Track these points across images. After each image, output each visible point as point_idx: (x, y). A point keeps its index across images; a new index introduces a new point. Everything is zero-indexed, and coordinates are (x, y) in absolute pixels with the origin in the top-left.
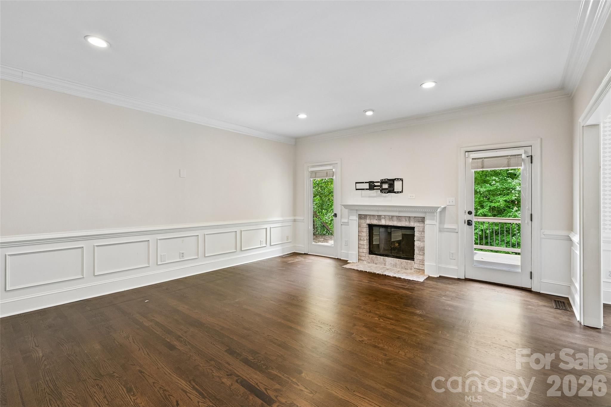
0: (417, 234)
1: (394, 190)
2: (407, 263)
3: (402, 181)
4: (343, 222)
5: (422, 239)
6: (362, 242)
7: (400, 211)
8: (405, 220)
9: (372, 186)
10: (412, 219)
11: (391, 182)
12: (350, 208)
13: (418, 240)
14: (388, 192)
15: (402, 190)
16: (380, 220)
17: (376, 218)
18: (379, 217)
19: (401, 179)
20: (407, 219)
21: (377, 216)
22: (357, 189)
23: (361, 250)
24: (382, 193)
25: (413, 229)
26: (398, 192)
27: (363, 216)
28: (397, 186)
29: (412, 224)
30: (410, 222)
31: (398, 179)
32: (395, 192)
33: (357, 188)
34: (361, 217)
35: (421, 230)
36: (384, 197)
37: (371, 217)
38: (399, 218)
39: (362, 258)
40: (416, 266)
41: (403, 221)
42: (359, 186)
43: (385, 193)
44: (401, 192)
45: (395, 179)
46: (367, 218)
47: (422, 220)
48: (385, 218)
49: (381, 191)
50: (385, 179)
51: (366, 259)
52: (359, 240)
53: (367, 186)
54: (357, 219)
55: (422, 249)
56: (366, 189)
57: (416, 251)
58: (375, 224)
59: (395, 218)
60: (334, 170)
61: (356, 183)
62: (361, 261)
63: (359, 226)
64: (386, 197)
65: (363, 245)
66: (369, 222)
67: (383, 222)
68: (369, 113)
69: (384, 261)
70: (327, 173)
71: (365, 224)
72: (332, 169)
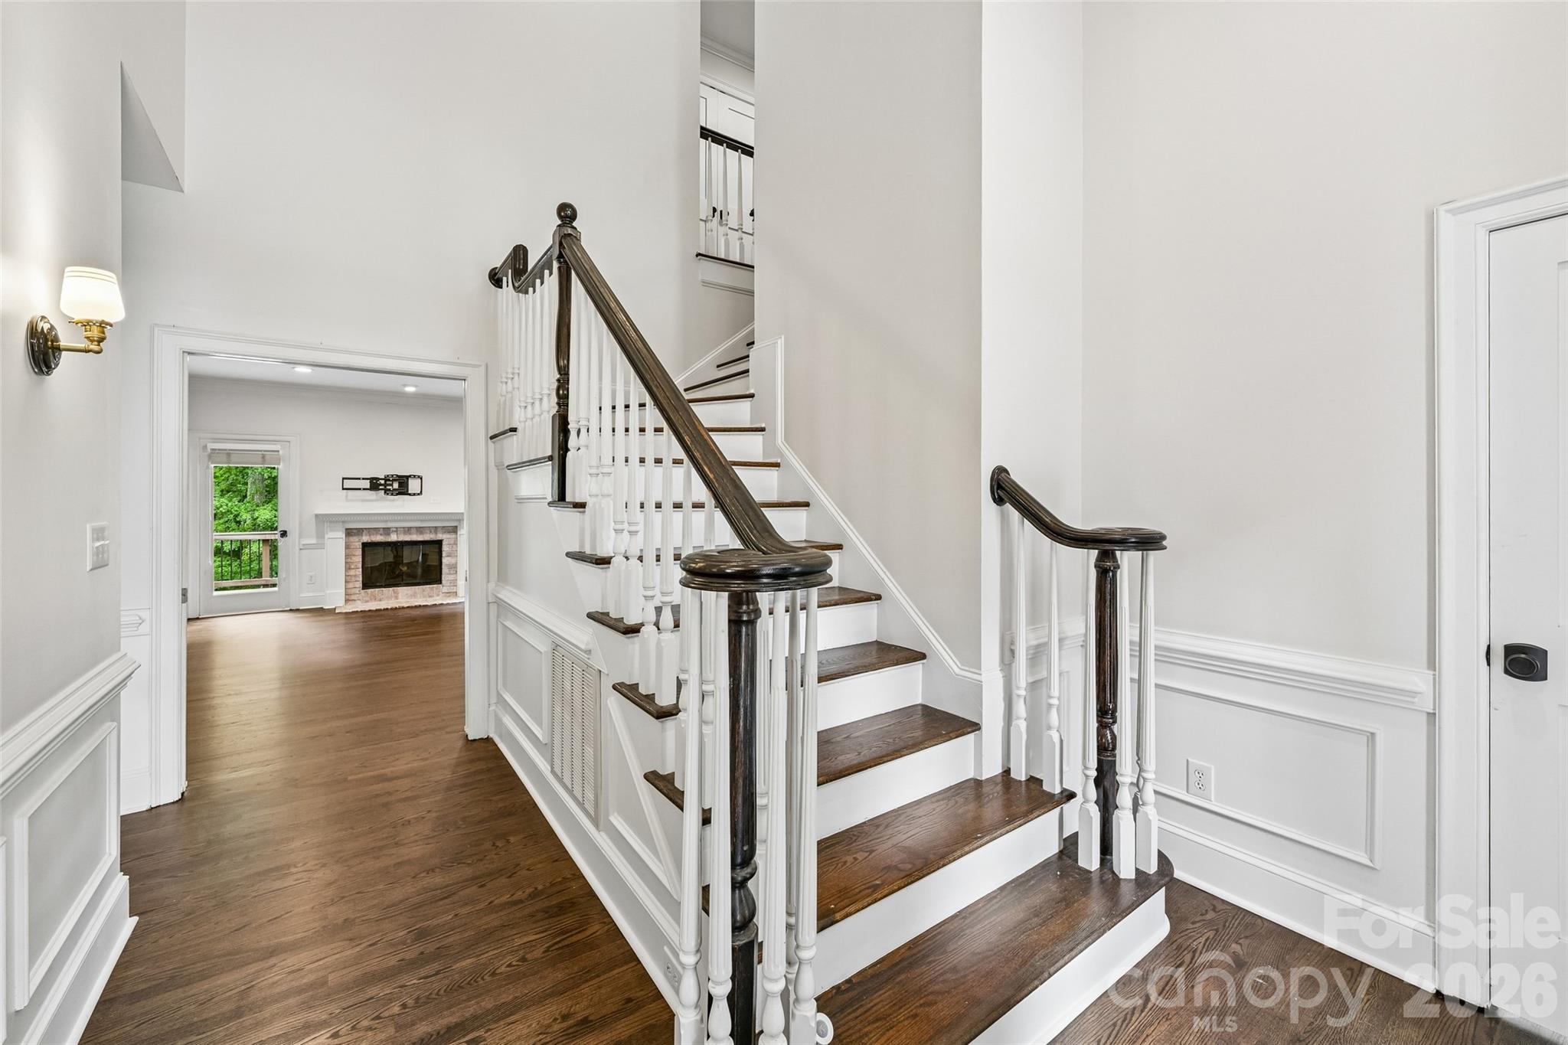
0: (445, 548)
1: (408, 491)
2: (432, 589)
3: (421, 479)
4: (304, 545)
5: (453, 555)
6: (352, 572)
7: (423, 520)
8: (428, 532)
9: (375, 485)
10: (439, 529)
11: (403, 480)
12: (324, 521)
13: (448, 556)
14: (397, 494)
15: (421, 492)
16: (389, 534)
17: (381, 531)
18: (387, 531)
19: (419, 477)
20: (433, 531)
22: (343, 489)
23: (351, 585)
24: (388, 494)
25: (439, 543)
26: (414, 494)
27: (355, 531)
28: (413, 486)
29: (439, 537)
30: (436, 533)
31: (415, 476)
32: (410, 494)
33: (344, 487)
34: (349, 532)
35: (452, 542)
36: (390, 500)
37: (372, 531)
38: (420, 530)
39: (353, 597)
40: (445, 589)
41: (427, 533)
42: (348, 484)
43: (392, 495)
44: (419, 494)
45: (410, 476)
46: (364, 533)
47: (454, 530)
48: (397, 531)
49: (385, 492)
50: (392, 475)
51: (361, 598)
52: (348, 567)
53: (367, 484)
54: (344, 535)
55: (454, 567)
57: (445, 570)
58: (380, 540)
59: (413, 531)
60: (281, 452)
61: (344, 479)
62: (350, 602)
63: (347, 547)
64: (393, 500)
65: (355, 576)
66: (366, 539)
67: (394, 538)
69: (394, 592)
70: (263, 457)
71: (357, 543)
72: (278, 451)
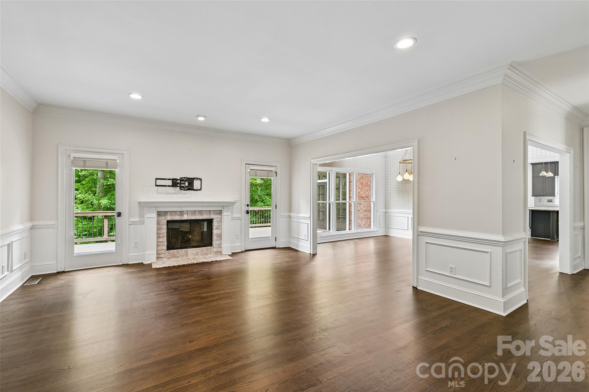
0: (215, 224)
1: (193, 188)
2: (207, 250)
3: (201, 180)
4: (131, 222)
5: (219, 228)
6: (161, 240)
7: (202, 206)
8: (206, 214)
9: (175, 183)
10: (212, 212)
11: (191, 181)
12: (144, 206)
13: (217, 229)
14: (187, 190)
15: (201, 188)
16: (182, 215)
17: (178, 213)
18: (182, 213)
19: (200, 179)
20: (208, 213)
21: (179, 212)
22: (156, 186)
23: (160, 248)
24: (182, 190)
25: (211, 221)
26: (197, 190)
27: (163, 213)
28: (196, 184)
29: (212, 217)
30: (210, 215)
31: (197, 178)
32: (194, 190)
33: (157, 184)
34: (159, 214)
35: (219, 220)
36: (183, 194)
37: (173, 213)
38: (201, 212)
39: (161, 256)
40: (215, 250)
41: (205, 215)
42: (159, 182)
43: (184, 190)
44: (199, 190)
45: (194, 178)
46: (168, 215)
47: (220, 212)
48: (187, 213)
49: (180, 188)
50: (185, 178)
51: (166, 256)
52: (158, 237)
53: (170, 183)
54: (156, 216)
55: (220, 236)
56: (169, 186)
57: (214, 237)
58: (177, 219)
59: (197, 213)
60: (118, 161)
61: (156, 179)
62: (160, 259)
63: (158, 223)
64: (185, 194)
65: (163, 242)
66: (169, 218)
67: (185, 217)
68: (201, 119)
69: (186, 253)
70: (107, 163)
71: (164, 221)
72: (116, 160)
